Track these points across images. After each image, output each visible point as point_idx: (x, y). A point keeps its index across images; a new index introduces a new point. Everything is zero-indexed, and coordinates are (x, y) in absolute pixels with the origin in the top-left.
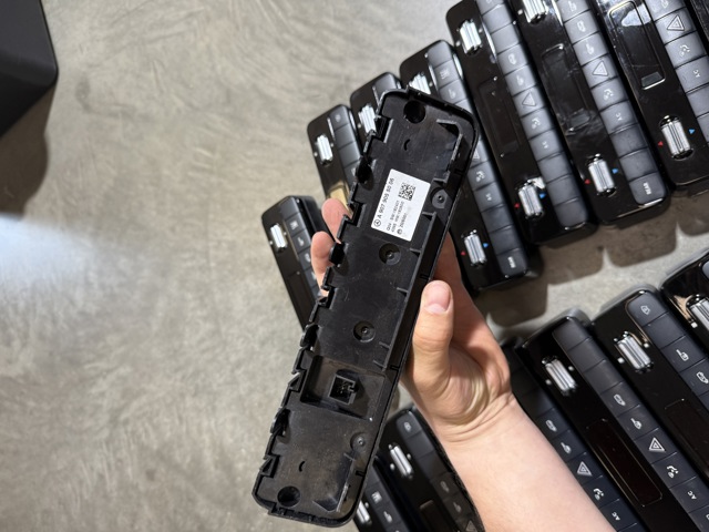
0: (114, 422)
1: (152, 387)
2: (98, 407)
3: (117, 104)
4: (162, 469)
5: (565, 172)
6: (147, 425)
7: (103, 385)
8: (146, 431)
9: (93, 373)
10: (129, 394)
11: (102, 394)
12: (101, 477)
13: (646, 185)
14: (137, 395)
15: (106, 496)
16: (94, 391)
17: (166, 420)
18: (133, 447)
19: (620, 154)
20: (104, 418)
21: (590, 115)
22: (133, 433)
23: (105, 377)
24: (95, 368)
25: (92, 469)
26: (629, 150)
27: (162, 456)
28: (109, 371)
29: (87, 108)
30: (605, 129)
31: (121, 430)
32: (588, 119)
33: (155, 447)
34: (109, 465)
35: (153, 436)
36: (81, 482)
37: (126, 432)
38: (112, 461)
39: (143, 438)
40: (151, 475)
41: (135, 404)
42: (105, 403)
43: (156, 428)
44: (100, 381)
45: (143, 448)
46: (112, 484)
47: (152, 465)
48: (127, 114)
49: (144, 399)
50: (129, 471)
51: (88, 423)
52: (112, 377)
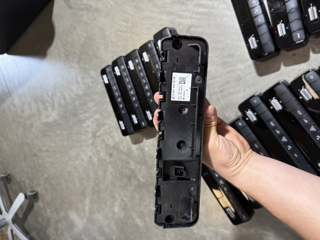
0: (94, 136)
1: (109, 122)
2: (87, 132)
3: (83, 4)
4: (115, 153)
5: (267, 31)
6: (108, 137)
7: (88, 123)
8: (108, 139)
9: (84, 118)
10: (99, 126)
11: (88, 126)
12: (90, 158)
13: (298, 34)
14: (103, 126)
15: (93, 165)
16: (85, 125)
17: (116, 134)
18: (103, 145)
19: (290, 21)
20: (90, 135)
21: (281, 4)
22: (103, 140)
23: (89, 120)
24: (84, 116)
25: (86, 155)
26: (294, 19)
27: (115, 147)
28: (90, 117)
29: (70, 7)
30: (286, 10)
31: (97, 139)
32: (280, 5)
33: (112, 144)
34: (93, 153)
35: (111, 140)
36: (82, 160)
37: (100, 140)
38: (95, 151)
39: (107, 142)
40: (111, 155)
41: (102, 129)
42: (90, 129)
43: (112, 137)
44: (87, 121)
45: (107, 145)
46: (95, 160)
47: (111, 151)
48: (88, 8)
49: (106, 127)
50: (102, 154)
51: (83, 138)
52: (92, 119)
